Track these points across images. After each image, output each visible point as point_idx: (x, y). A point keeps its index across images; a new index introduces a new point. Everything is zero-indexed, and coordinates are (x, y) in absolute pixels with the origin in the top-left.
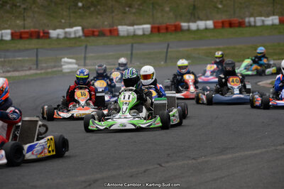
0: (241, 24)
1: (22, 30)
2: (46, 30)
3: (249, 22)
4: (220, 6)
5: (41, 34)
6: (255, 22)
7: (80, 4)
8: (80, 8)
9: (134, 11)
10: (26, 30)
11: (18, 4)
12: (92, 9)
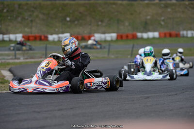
0: (177, 35)
1: (30, 35)
2: (46, 35)
3: (183, 34)
4: (163, 23)
5: (43, 38)
6: (187, 34)
7: (68, 19)
8: (68, 21)
9: (104, 24)
10: (33, 35)
11: (26, 18)
12: (76, 22)
